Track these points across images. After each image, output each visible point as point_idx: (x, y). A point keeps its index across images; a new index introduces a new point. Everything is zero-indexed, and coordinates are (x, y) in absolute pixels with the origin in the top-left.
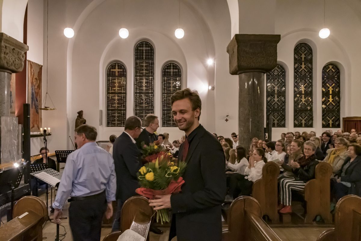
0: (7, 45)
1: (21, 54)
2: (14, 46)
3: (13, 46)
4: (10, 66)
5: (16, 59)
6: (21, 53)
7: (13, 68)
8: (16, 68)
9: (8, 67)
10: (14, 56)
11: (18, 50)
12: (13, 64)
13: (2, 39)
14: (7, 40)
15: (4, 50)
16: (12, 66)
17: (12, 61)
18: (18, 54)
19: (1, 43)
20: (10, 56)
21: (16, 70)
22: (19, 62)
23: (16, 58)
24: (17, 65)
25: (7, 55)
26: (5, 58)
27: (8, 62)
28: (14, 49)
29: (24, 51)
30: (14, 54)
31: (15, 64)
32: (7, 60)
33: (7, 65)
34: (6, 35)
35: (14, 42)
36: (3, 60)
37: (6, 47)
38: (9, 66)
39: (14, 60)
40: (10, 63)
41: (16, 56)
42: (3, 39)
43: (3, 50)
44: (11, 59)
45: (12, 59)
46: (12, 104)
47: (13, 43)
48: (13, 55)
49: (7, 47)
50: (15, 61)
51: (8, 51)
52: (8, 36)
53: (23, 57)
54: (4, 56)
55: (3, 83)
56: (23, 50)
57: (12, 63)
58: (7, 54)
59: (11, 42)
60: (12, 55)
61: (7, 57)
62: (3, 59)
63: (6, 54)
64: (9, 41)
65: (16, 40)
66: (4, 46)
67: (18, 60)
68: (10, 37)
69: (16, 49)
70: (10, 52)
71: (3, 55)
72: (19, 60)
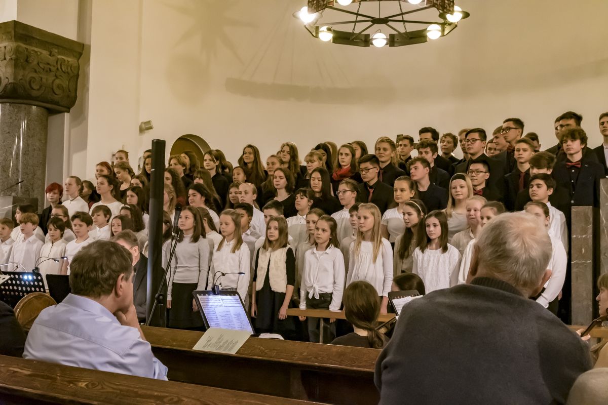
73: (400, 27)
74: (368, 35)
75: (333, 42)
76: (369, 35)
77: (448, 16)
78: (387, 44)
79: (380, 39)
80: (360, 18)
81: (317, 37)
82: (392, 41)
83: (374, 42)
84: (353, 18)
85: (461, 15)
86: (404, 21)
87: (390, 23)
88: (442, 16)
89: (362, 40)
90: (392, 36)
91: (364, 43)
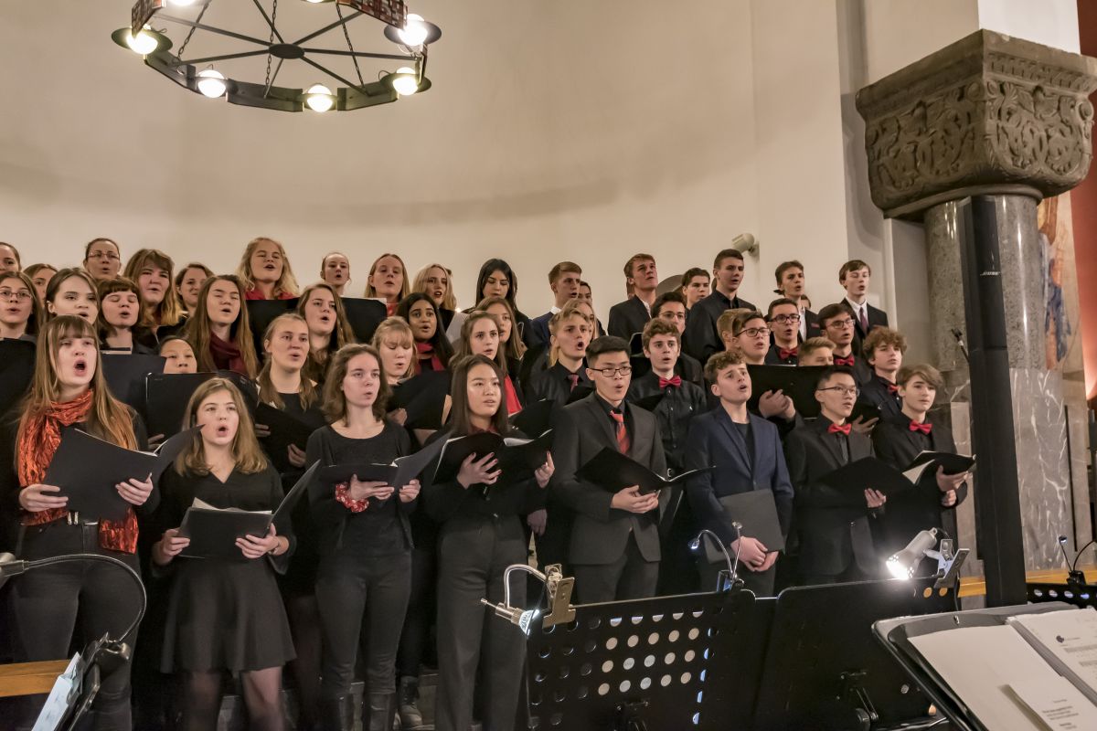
0: (1004, 78)
1: (1073, 107)
2: (1039, 77)
3: (1033, 76)
4: (1027, 162)
5: (1051, 131)
6: (1073, 98)
7: (1040, 169)
8: (1056, 167)
9: (1019, 170)
10: (1043, 120)
11: (1056, 89)
12: (1041, 156)
13: (982, 57)
14: (1001, 56)
15: (994, 100)
16: (1035, 164)
17: (1033, 143)
18: (1059, 109)
19: (981, 76)
20: (1024, 121)
21: (1055, 176)
22: (1070, 140)
23: (1051, 126)
24: (1057, 153)
25: (1008, 120)
26: (1003, 136)
27: (1015, 146)
28: (1038, 88)
29: (1087, 90)
30: (1041, 110)
31: (1049, 153)
32: (1014, 140)
33: (1013, 159)
34: (999, 37)
35: (1036, 57)
36: (995, 143)
37: (1002, 87)
38: (1023, 166)
39: (1044, 134)
40: (1028, 151)
41: (1052, 117)
42: (985, 54)
43: (992, 100)
44: (1027, 131)
45: (1032, 132)
46: (1068, 340)
47: (1033, 63)
48: (1035, 115)
49: (1005, 88)
50: (1049, 137)
51: (1010, 103)
52: (1007, 40)
53: (1084, 118)
54: (998, 126)
56: (1084, 86)
57: (1034, 151)
58: (1009, 114)
59: (1024, 61)
60: (1031, 117)
61: (1010, 126)
62: (993, 138)
63: (1004, 115)
64: (1013, 58)
65: (1044, 47)
66: (995, 85)
67: (1063, 134)
68: (1013, 40)
69: (1047, 88)
70: (1020, 104)
71: (990, 124)
72: (1067, 130)
75: (229, 101)
76: (301, 91)
77: (400, 33)
78: (333, 108)
79: (320, 99)
81: (195, 90)
82: (342, 102)
83: (310, 101)
85: (425, 31)
87: (308, 56)
88: (389, 35)
89: (288, 100)
90: (342, 92)
91: (290, 105)
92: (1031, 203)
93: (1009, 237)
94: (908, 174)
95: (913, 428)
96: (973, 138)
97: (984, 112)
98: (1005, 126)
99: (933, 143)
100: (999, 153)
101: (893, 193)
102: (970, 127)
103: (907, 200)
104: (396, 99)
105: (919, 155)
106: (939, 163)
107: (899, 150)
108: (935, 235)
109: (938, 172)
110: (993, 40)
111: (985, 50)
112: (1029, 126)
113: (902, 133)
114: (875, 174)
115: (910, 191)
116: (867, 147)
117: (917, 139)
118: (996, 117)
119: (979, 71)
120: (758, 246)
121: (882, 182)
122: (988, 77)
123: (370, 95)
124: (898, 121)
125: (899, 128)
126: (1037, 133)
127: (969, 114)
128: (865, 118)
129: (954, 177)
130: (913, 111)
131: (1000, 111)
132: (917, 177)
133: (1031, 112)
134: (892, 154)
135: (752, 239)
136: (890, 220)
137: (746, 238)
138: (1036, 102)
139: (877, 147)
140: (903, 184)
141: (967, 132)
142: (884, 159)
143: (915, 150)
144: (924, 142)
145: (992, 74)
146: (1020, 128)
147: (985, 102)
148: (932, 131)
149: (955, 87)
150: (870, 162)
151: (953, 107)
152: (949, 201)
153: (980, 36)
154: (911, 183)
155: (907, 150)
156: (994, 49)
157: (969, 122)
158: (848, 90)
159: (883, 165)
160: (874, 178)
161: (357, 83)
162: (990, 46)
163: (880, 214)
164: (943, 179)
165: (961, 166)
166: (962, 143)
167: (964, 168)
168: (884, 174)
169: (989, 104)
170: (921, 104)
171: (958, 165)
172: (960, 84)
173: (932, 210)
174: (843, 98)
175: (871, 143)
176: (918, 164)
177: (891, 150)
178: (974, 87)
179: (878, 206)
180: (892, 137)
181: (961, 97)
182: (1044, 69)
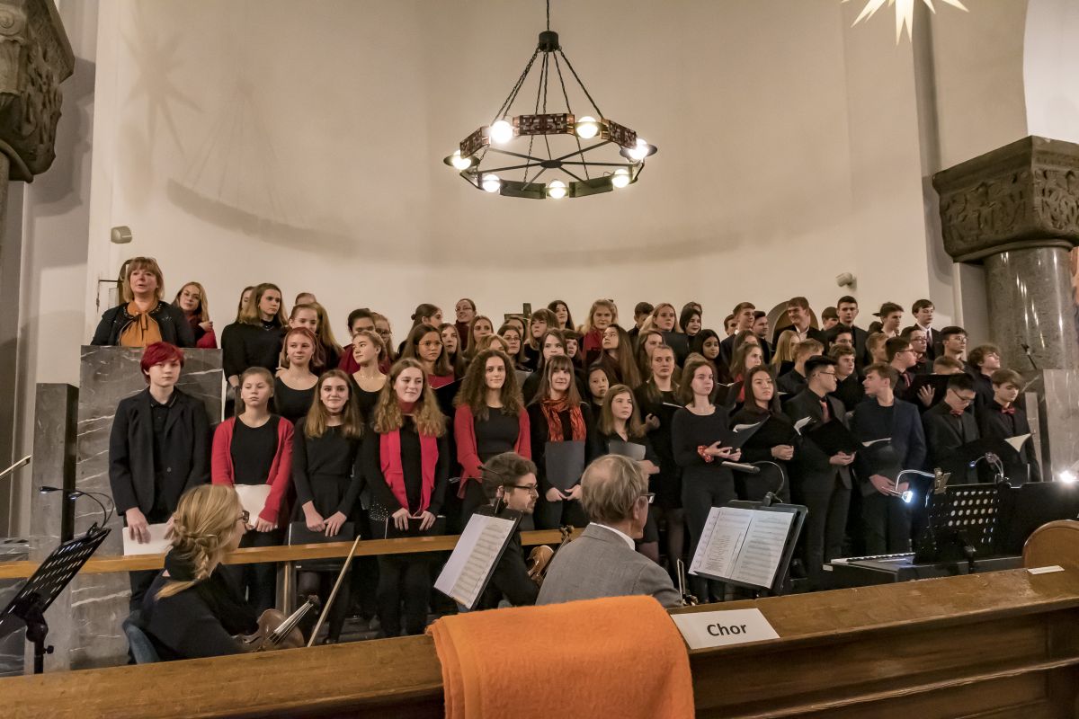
0: (1046, 167)
2: (1071, 165)
3: (1067, 165)
4: (1063, 224)
7: (1072, 228)
9: (1058, 230)
10: (1073, 194)
12: (1073, 220)
13: (1031, 154)
14: (1044, 153)
15: (1039, 183)
16: (1069, 225)
17: (1067, 211)
19: (1030, 166)
20: (1061, 196)
25: (1049, 196)
26: (1046, 208)
27: (1055, 214)
28: (1070, 173)
30: (1072, 188)
32: (1053, 210)
33: (1053, 223)
34: (1042, 140)
35: (1069, 152)
36: (1040, 213)
37: (1045, 173)
38: (1061, 227)
39: (1075, 204)
40: (1064, 217)
42: (1034, 153)
44: (1063, 203)
45: (1066, 204)
47: (1068, 156)
48: (1068, 191)
49: (1047, 174)
51: (1051, 183)
52: (1049, 141)
54: (1043, 202)
55: (1047, 280)
57: (1068, 217)
58: (1051, 192)
59: (1060, 155)
60: (1067, 194)
61: (1051, 200)
62: (1039, 210)
63: (1047, 193)
64: (1053, 154)
66: (1040, 172)
68: (1053, 141)
70: (1058, 185)
71: (1037, 200)
73: (579, 171)
74: (544, 185)
75: (501, 194)
77: (630, 152)
78: (566, 195)
79: (557, 189)
80: (532, 162)
81: (480, 187)
82: (573, 190)
83: (551, 192)
84: (524, 162)
85: (646, 151)
86: (584, 164)
87: (564, 166)
88: (623, 154)
89: (536, 191)
90: (572, 185)
91: (538, 194)
92: (1064, 251)
93: (1049, 277)
94: (973, 232)
95: (1004, 411)
96: (1024, 210)
97: (1032, 192)
98: (1048, 200)
99: (993, 211)
100: (1044, 220)
101: (961, 245)
102: (1023, 200)
103: (972, 250)
104: (612, 190)
105: (982, 220)
106: (998, 225)
107: (966, 216)
108: (994, 275)
109: (997, 232)
110: (1039, 142)
111: (1034, 150)
112: (1065, 199)
113: (968, 205)
114: (947, 233)
115: (975, 244)
116: (941, 213)
117: (981, 208)
118: (1041, 195)
119: (1029, 163)
120: (855, 281)
121: (952, 238)
122: (1035, 167)
123: (593, 187)
124: (965, 195)
125: (966, 200)
126: (1069, 204)
127: (1021, 192)
128: (939, 193)
129: (1009, 235)
130: (977, 189)
131: (1043, 190)
132: (981, 235)
133: (1064, 189)
134: (961, 218)
135: (851, 276)
136: (958, 264)
137: (847, 276)
138: (1069, 182)
139: (949, 213)
140: (970, 239)
141: (1019, 206)
142: (954, 222)
143: (979, 217)
144: (986, 211)
145: (1037, 165)
146: (1058, 201)
147: (1033, 184)
148: (992, 203)
149: (1011, 174)
150: (943, 224)
151: (1008, 188)
152: (1004, 252)
153: (1029, 141)
154: (975, 238)
155: (973, 216)
156: (1040, 149)
157: (1021, 197)
158: (927, 174)
159: (953, 225)
160: (946, 235)
161: (585, 179)
162: (1037, 147)
163: (950, 259)
164: (1001, 237)
165: (1014, 229)
166: (1016, 212)
167: (1017, 230)
168: (955, 233)
169: (1036, 186)
170: (983, 185)
171: (1012, 228)
172: (1014, 171)
173: (992, 258)
174: (924, 180)
175: (943, 211)
176: (982, 226)
177: (960, 216)
178: (1024, 175)
179: (949, 254)
180: (960, 207)
181: (1015, 181)
182: (1074, 160)
